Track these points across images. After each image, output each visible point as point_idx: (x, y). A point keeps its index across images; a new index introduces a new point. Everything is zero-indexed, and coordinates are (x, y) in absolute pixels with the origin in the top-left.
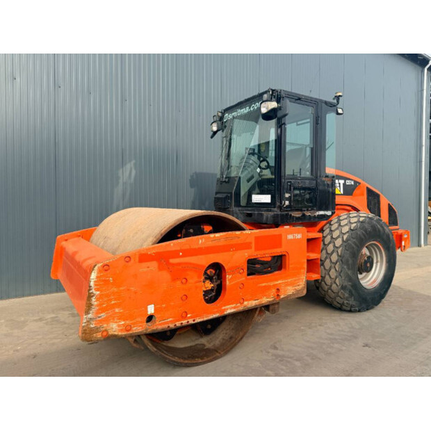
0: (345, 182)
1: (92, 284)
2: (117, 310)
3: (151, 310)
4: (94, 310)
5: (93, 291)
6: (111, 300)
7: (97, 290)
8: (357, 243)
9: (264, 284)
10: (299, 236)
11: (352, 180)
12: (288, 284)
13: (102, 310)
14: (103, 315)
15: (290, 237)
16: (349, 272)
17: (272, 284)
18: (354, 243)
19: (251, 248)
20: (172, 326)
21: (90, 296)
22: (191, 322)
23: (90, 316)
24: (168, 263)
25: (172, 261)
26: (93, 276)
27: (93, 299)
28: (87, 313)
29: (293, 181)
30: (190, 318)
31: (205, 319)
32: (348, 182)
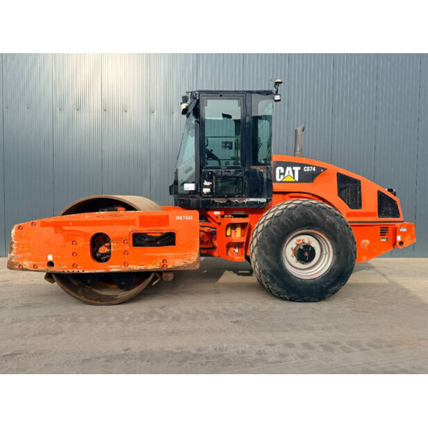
0: (302, 169)
1: (12, 236)
2: (28, 254)
3: (50, 258)
4: (14, 251)
5: (13, 240)
6: (23, 247)
7: (15, 240)
8: (278, 229)
9: (150, 254)
10: (190, 218)
11: (313, 166)
12: (176, 257)
13: (19, 252)
14: (20, 256)
15: (179, 218)
16: (268, 258)
17: (158, 255)
18: (275, 230)
19: (135, 224)
20: (66, 271)
21: (12, 243)
22: (81, 271)
23: (12, 255)
24: (61, 229)
25: (64, 228)
26: (13, 231)
27: (13, 245)
28: (10, 253)
29: (214, 171)
30: (80, 268)
31: (92, 272)
32: (307, 169)
